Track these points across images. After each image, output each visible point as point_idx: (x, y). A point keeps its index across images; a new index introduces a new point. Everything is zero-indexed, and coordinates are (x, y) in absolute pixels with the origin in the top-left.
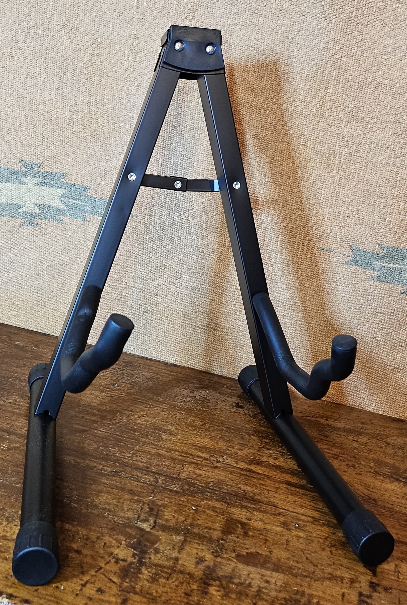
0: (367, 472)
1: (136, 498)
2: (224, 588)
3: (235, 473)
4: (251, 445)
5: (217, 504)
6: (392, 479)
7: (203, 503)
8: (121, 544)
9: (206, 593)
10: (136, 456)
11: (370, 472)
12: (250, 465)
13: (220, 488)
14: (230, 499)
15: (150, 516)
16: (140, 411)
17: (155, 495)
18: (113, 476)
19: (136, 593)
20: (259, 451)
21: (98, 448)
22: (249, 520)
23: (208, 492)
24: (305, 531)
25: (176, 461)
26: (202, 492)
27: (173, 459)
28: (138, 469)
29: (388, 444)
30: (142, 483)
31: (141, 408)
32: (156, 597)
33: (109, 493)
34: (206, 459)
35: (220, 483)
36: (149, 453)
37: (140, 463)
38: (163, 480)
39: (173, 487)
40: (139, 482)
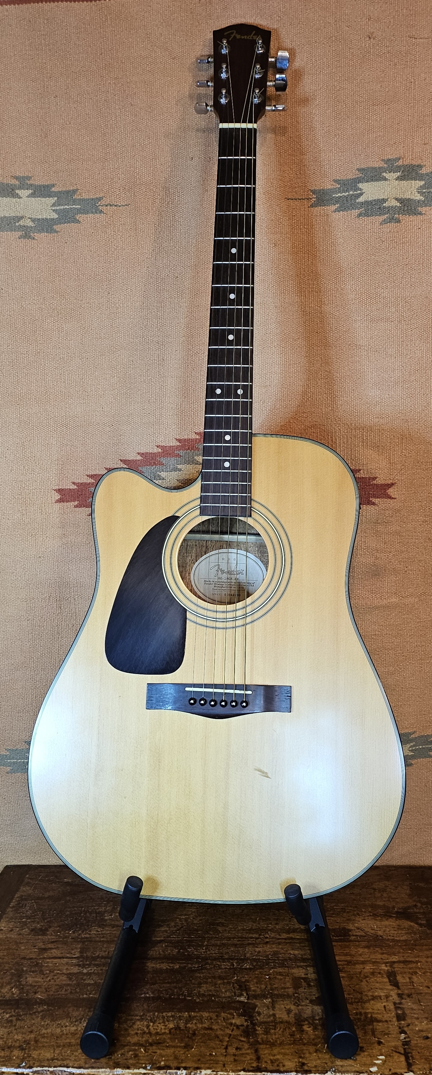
0: (368, 916)
1: (226, 981)
2: (312, 1024)
3: (282, 943)
4: (282, 918)
5: (280, 970)
6: (387, 917)
7: (271, 971)
8: (234, 1016)
9: (303, 1031)
10: (209, 950)
11: (370, 916)
12: (289, 934)
13: (277, 957)
14: (287, 963)
15: (242, 990)
16: (192, 913)
17: (237, 975)
18: (202, 969)
19: (260, 1044)
20: (290, 921)
21: (179, 951)
22: (307, 974)
23: (271, 963)
24: (345, 972)
25: (238, 946)
26: (267, 964)
27: (235, 945)
28: (215, 959)
29: (375, 889)
30: (223, 969)
31: (191, 911)
32: (273, 1042)
33: (206, 983)
34: (258, 938)
35: (275, 953)
36: (217, 945)
37: (214, 955)
38: (236, 963)
39: (246, 966)
40: (221, 969)
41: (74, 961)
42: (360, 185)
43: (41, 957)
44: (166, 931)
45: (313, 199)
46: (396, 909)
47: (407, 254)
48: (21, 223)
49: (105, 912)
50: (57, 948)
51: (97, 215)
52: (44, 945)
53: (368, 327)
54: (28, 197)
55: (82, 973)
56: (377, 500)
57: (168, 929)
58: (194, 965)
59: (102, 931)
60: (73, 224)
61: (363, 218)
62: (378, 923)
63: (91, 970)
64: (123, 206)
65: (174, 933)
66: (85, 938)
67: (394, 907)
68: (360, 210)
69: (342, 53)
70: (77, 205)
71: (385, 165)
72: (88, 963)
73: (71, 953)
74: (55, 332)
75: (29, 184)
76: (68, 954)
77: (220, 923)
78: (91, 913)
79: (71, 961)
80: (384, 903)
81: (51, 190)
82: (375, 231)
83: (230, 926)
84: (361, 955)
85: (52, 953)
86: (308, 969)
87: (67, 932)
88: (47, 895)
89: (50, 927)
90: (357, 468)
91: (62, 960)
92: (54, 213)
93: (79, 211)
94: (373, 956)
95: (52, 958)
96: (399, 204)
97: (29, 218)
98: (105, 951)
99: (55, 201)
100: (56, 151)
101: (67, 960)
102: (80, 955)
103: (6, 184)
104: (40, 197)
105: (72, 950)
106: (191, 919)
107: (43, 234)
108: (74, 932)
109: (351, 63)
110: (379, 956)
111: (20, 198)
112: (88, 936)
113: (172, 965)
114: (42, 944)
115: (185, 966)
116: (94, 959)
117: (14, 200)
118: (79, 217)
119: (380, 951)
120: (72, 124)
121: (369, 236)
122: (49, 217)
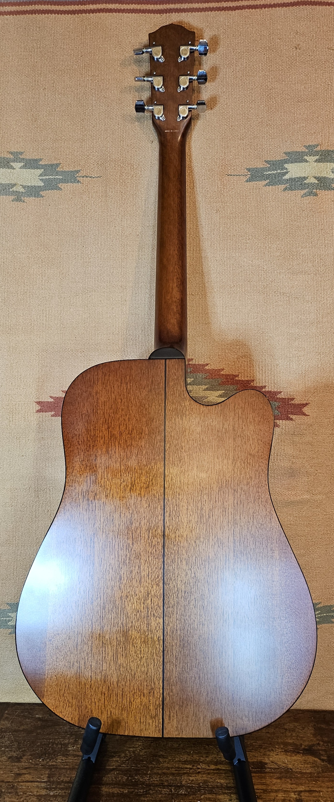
0: (281, 752)
3: (211, 773)
4: (211, 752)
6: (295, 753)
7: (202, 797)
10: (152, 778)
11: (282, 751)
12: (217, 765)
13: (207, 785)
16: (139, 746)
17: (174, 800)
18: (146, 794)
20: (217, 755)
21: (128, 778)
23: (202, 790)
24: (261, 799)
25: (175, 775)
27: (173, 774)
28: (157, 786)
29: (286, 729)
30: (163, 794)
34: (191, 769)
35: (205, 782)
36: (158, 774)
37: (156, 782)
38: (174, 789)
39: (182, 792)
40: (162, 794)
41: (43, 785)
42: (286, 166)
43: (17, 781)
44: (117, 761)
45: (248, 176)
46: (303, 746)
47: (323, 221)
48: (14, 189)
49: (69, 743)
50: (29, 773)
51: (75, 185)
52: (18, 770)
53: (289, 278)
54: (20, 168)
55: (49, 795)
56: (294, 416)
57: (118, 759)
58: (140, 790)
59: (66, 760)
60: (55, 190)
61: (288, 192)
62: (289, 758)
63: (57, 792)
64: (96, 177)
65: (125, 762)
66: (52, 765)
67: (301, 745)
68: (286, 185)
69: (274, 60)
70: (59, 176)
71: (306, 150)
72: (54, 786)
73: (41, 778)
74: (39, 276)
75: (21, 158)
76: (38, 779)
77: (162, 755)
78: (57, 745)
79: (41, 784)
80: (293, 741)
81: (39, 164)
82: (298, 202)
83: (170, 758)
84: (274, 784)
85: (25, 778)
86: (232, 795)
87: (38, 760)
88: (21, 728)
89: (24, 756)
90: (279, 390)
91: (33, 783)
92: (41, 182)
93: (62, 181)
94: (284, 786)
95: (25, 782)
96: (317, 181)
97: (20, 185)
98: (68, 777)
99: (42, 173)
100: (43, 132)
101: (37, 783)
102: (48, 780)
103: (3, 158)
104: (30, 169)
105: (42, 775)
106: (138, 751)
107: (32, 198)
108: (43, 760)
109: (281, 68)
110: (290, 786)
111: (14, 169)
112: (54, 763)
113: (122, 790)
114: (17, 769)
115: (133, 791)
116: (59, 783)
117: (9, 170)
118: (61, 185)
119: (290, 782)
120: (57, 111)
121: (293, 206)
122: (36, 185)
